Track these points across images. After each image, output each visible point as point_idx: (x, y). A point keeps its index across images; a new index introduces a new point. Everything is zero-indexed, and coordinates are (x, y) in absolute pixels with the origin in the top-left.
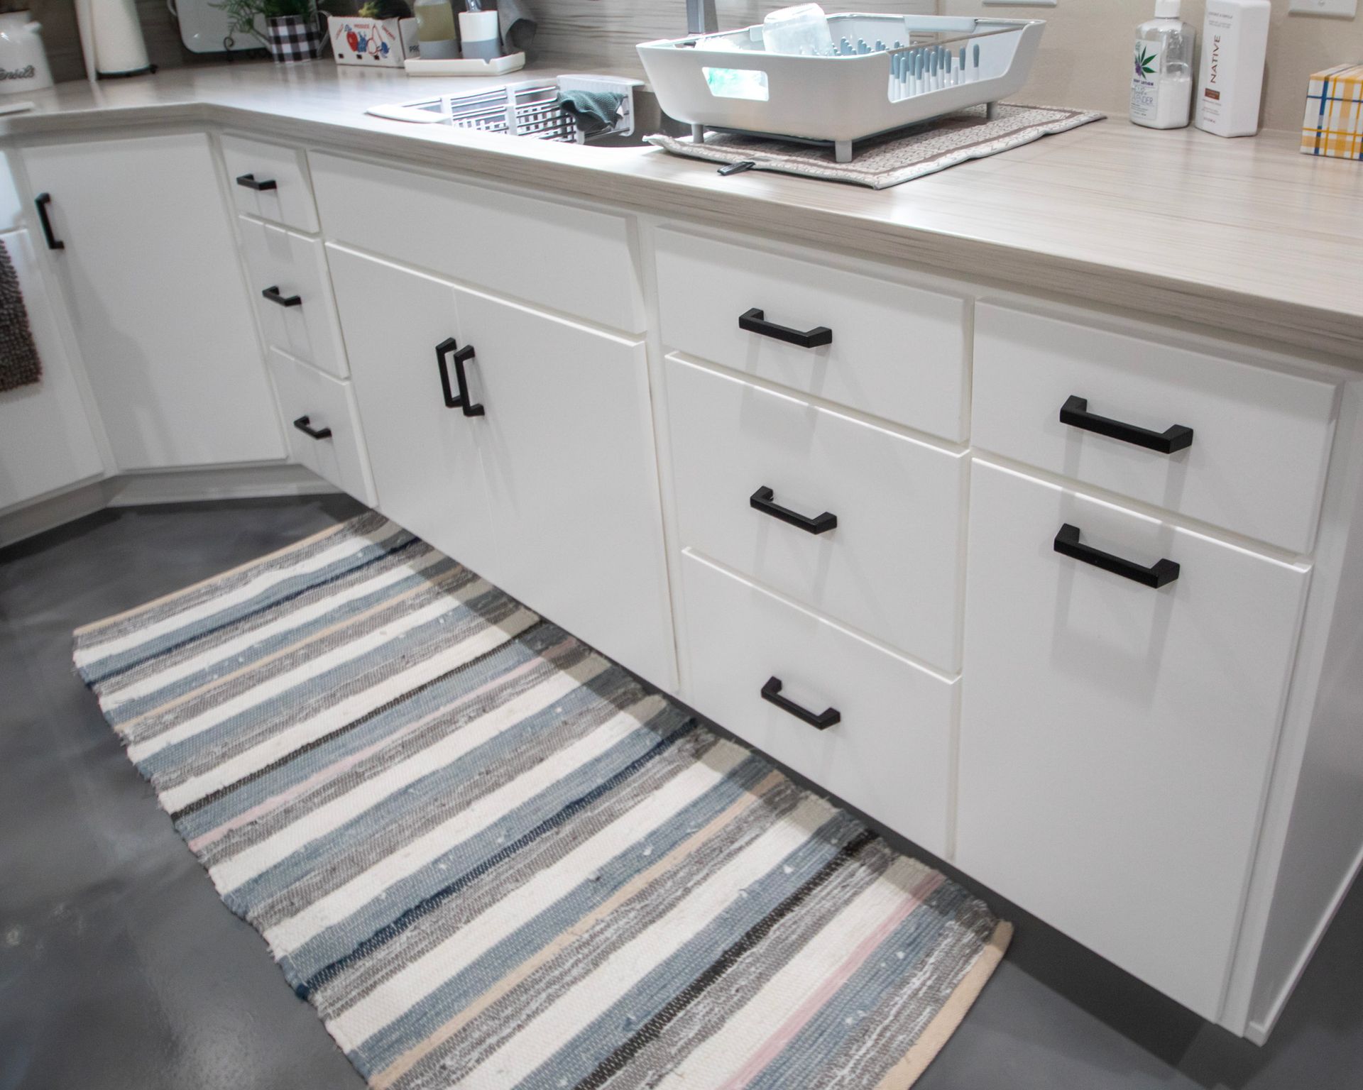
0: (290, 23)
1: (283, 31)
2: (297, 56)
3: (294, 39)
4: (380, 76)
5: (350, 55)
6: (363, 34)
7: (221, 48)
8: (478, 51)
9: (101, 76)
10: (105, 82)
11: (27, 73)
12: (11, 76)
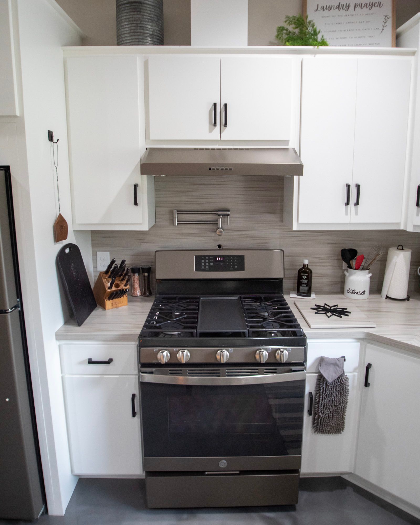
9: (387, 297)
10: (388, 300)
11: (364, 293)
12: (357, 293)
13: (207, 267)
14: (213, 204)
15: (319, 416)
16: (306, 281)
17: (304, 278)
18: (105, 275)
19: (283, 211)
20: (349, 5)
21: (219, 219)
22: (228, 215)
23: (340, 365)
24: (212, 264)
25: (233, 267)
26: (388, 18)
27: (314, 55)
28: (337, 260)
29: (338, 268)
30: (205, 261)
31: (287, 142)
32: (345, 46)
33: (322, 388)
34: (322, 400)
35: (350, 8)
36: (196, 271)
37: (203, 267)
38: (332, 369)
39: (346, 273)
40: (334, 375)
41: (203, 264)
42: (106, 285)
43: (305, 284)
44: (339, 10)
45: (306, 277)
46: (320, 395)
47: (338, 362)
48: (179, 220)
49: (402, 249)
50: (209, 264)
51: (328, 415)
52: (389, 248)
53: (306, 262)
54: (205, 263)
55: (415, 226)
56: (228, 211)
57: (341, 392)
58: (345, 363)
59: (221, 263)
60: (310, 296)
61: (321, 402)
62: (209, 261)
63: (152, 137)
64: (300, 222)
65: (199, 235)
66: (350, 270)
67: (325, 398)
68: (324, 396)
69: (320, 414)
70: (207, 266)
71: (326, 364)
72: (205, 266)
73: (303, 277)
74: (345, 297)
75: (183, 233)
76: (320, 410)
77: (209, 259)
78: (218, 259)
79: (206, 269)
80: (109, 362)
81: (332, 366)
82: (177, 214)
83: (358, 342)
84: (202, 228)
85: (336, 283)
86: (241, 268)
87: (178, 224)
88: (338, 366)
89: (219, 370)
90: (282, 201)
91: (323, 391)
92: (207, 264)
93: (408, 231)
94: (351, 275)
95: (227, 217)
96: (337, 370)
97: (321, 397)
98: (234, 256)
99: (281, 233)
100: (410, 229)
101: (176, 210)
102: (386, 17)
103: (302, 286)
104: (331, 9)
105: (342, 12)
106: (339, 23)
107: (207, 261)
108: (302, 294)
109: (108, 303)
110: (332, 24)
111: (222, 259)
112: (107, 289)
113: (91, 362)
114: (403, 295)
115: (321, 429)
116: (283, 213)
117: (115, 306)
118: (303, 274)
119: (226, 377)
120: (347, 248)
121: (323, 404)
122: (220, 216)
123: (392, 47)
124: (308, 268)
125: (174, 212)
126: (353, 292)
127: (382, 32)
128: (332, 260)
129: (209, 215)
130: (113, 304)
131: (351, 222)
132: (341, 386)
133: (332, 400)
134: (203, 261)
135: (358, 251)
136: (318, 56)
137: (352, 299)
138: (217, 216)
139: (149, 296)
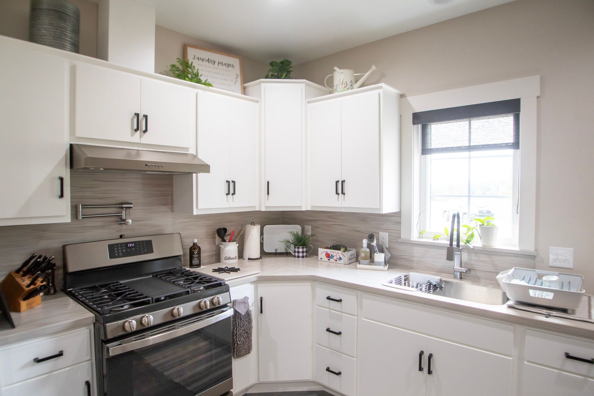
0: (303, 248)
1: (301, 250)
2: (303, 257)
3: (303, 252)
4: (336, 266)
5: (326, 259)
6: (332, 254)
7: (274, 252)
8: (379, 264)
9: (249, 259)
10: (250, 260)
11: (235, 258)
12: (232, 259)
13: (121, 254)
14: (116, 198)
15: (238, 344)
16: (197, 255)
17: (196, 254)
18: (17, 274)
19: (173, 203)
20: (215, 62)
21: (123, 211)
22: (131, 207)
23: (246, 302)
24: (124, 251)
25: (144, 250)
26: (238, 76)
27: (204, 91)
28: (212, 238)
29: (213, 244)
30: (118, 248)
31: (187, 149)
32: (218, 88)
33: (237, 322)
34: (239, 331)
35: (215, 63)
36: (110, 258)
37: (117, 254)
38: (242, 306)
39: (221, 246)
40: (245, 309)
41: (116, 252)
42: (22, 284)
43: (197, 258)
44: (209, 63)
45: (197, 252)
46: (237, 328)
47: (245, 300)
48: (83, 215)
49: (254, 225)
50: (122, 250)
51: (243, 341)
52: (246, 224)
53: (196, 241)
54: (118, 250)
55: (266, 207)
56: (131, 204)
57: (249, 322)
58: (248, 300)
59: (132, 249)
60: (200, 267)
61: (238, 333)
62: (122, 248)
63: (78, 134)
64: (199, 208)
65: (103, 227)
66: (223, 243)
67: (240, 329)
68: (239, 328)
69: (238, 342)
70: (120, 252)
71: (238, 304)
72: (118, 253)
73: (195, 252)
74: (222, 264)
75: (87, 227)
76: (238, 339)
77: (121, 247)
78: (130, 245)
79: (120, 256)
80: (61, 354)
81: (242, 304)
82: (82, 208)
83: (253, 284)
84: (105, 221)
85: (212, 256)
86: (151, 251)
87: (82, 218)
88: (246, 303)
89: (175, 325)
90: (172, 195)
91: (239, 324)
92: (120, 251)
93: (262, 210)
94: (225, 247)
95: (130, 210)
96: (246, 306)
97: (238, 329)
98: (142, 242)
99: (173, 221)
100: (263, 209)
101: (81, 205)
102: (237, 75)
103: (194, 260)
104: (203, 61)
105: (211, 65)
106: (209, 72)
107: (120, 248)
108: (195, 266)
109: (24, 304)
110: (205, 71)
111: (133, 245)
112: (24, 288)
113: (38, 361)
114: (258, 255)
115: (239, 354)
116: (173, 205)
117: (30, 307)
118: (194, 250)
119: (181, 329)
120: (221, 228)
121: (239, 334)
122: (123, 209)
123: (242, 94)
124: (197, 245)
125: (78, 206)
126: (229, 258)
127: (235, 84)
128: (209, 238)
129: (113, 208)
130: (28, 305)
131: (231, 207)
132: (248, 317)
133: (244, 329)
134: (116, 249)
135: (227, 230)
136: (206, 92)
137: (229, 264)
138: (120, 210)
139: (55, 294)
